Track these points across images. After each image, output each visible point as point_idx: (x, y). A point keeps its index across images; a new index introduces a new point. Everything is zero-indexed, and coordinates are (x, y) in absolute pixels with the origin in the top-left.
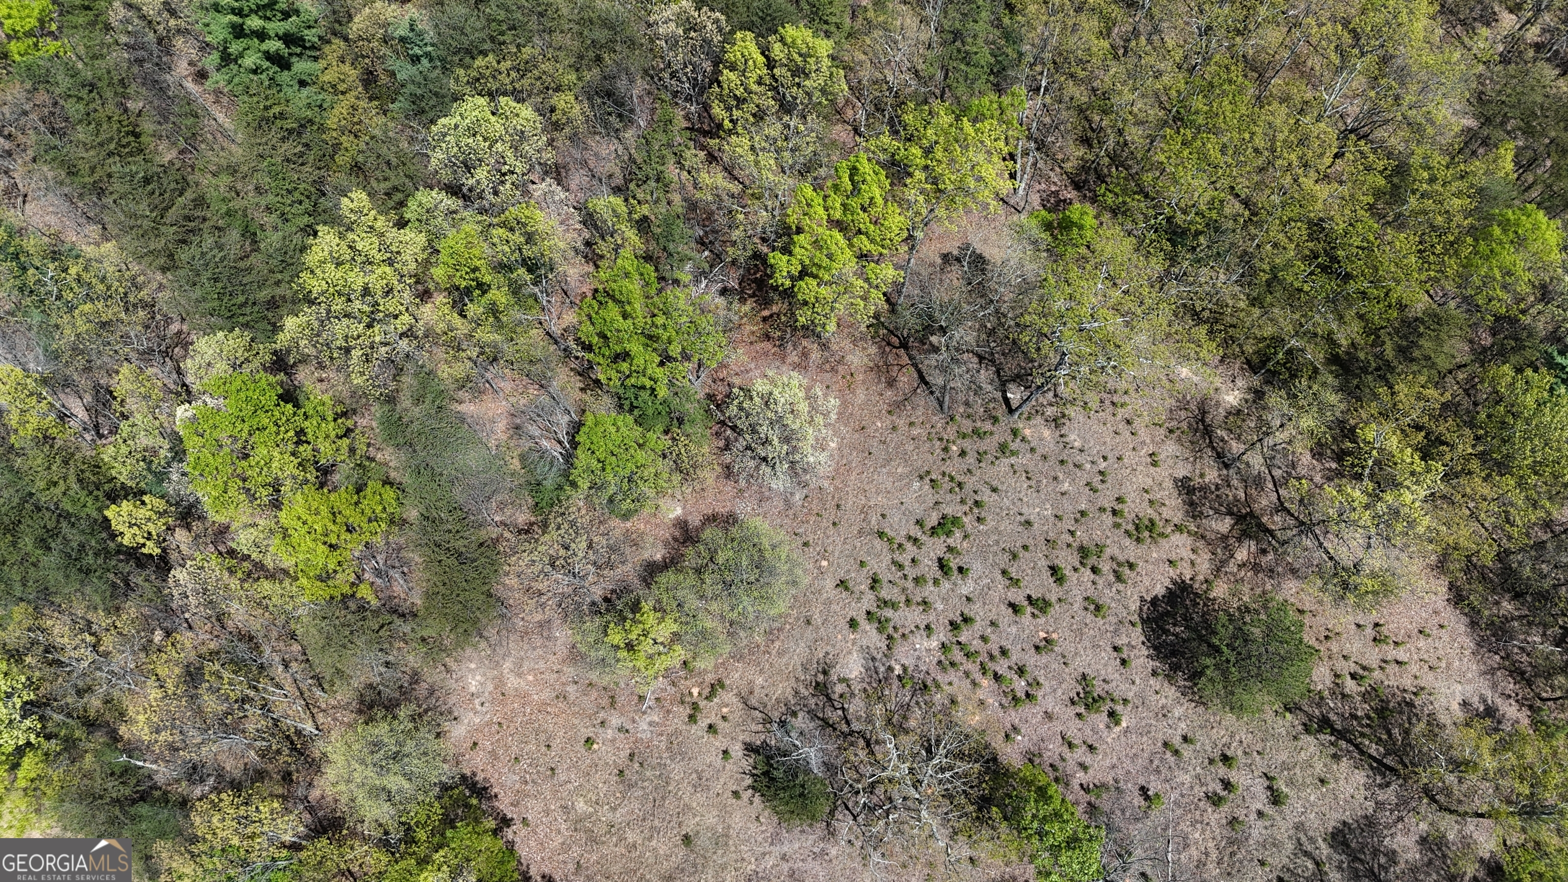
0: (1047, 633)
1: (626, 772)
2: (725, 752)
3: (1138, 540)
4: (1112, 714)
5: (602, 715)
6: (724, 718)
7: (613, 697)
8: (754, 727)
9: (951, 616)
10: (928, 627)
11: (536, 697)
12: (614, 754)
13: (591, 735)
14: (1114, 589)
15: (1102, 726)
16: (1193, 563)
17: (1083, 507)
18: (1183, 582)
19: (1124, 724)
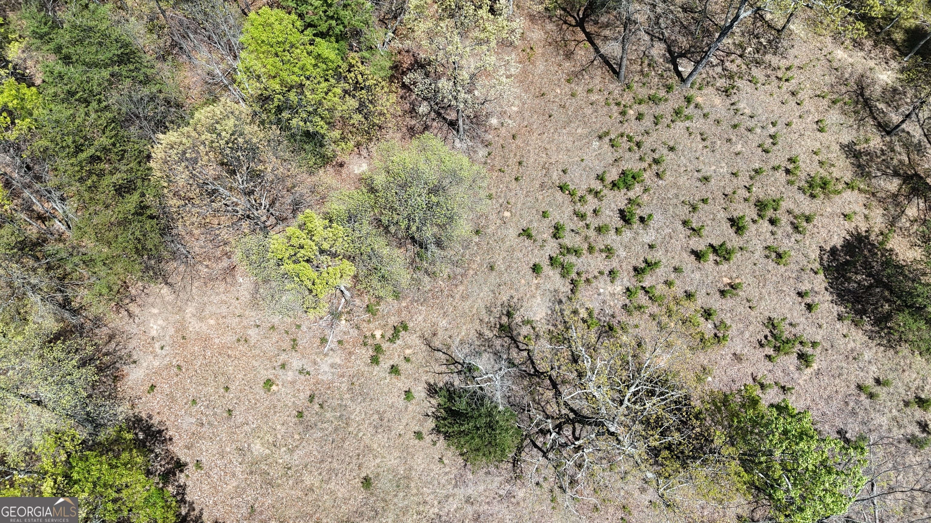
0: (731, 278)
1: (306, 413)
2: (408, 393)
3: (813, 196)
4: (802, 356)
5: (283, 357)
6: (407, 360)
7: (294, 340)
8: (438, 369)
9: (634, 263)
10: (611, 272)
11: (217, 341)
12: (294, 396)
13: (271, 377)
14: (793, 239)
15: (792, 368)
16: (866, 217)
17: (757, 166)
18: (859, 234)
19: (815, 366)
